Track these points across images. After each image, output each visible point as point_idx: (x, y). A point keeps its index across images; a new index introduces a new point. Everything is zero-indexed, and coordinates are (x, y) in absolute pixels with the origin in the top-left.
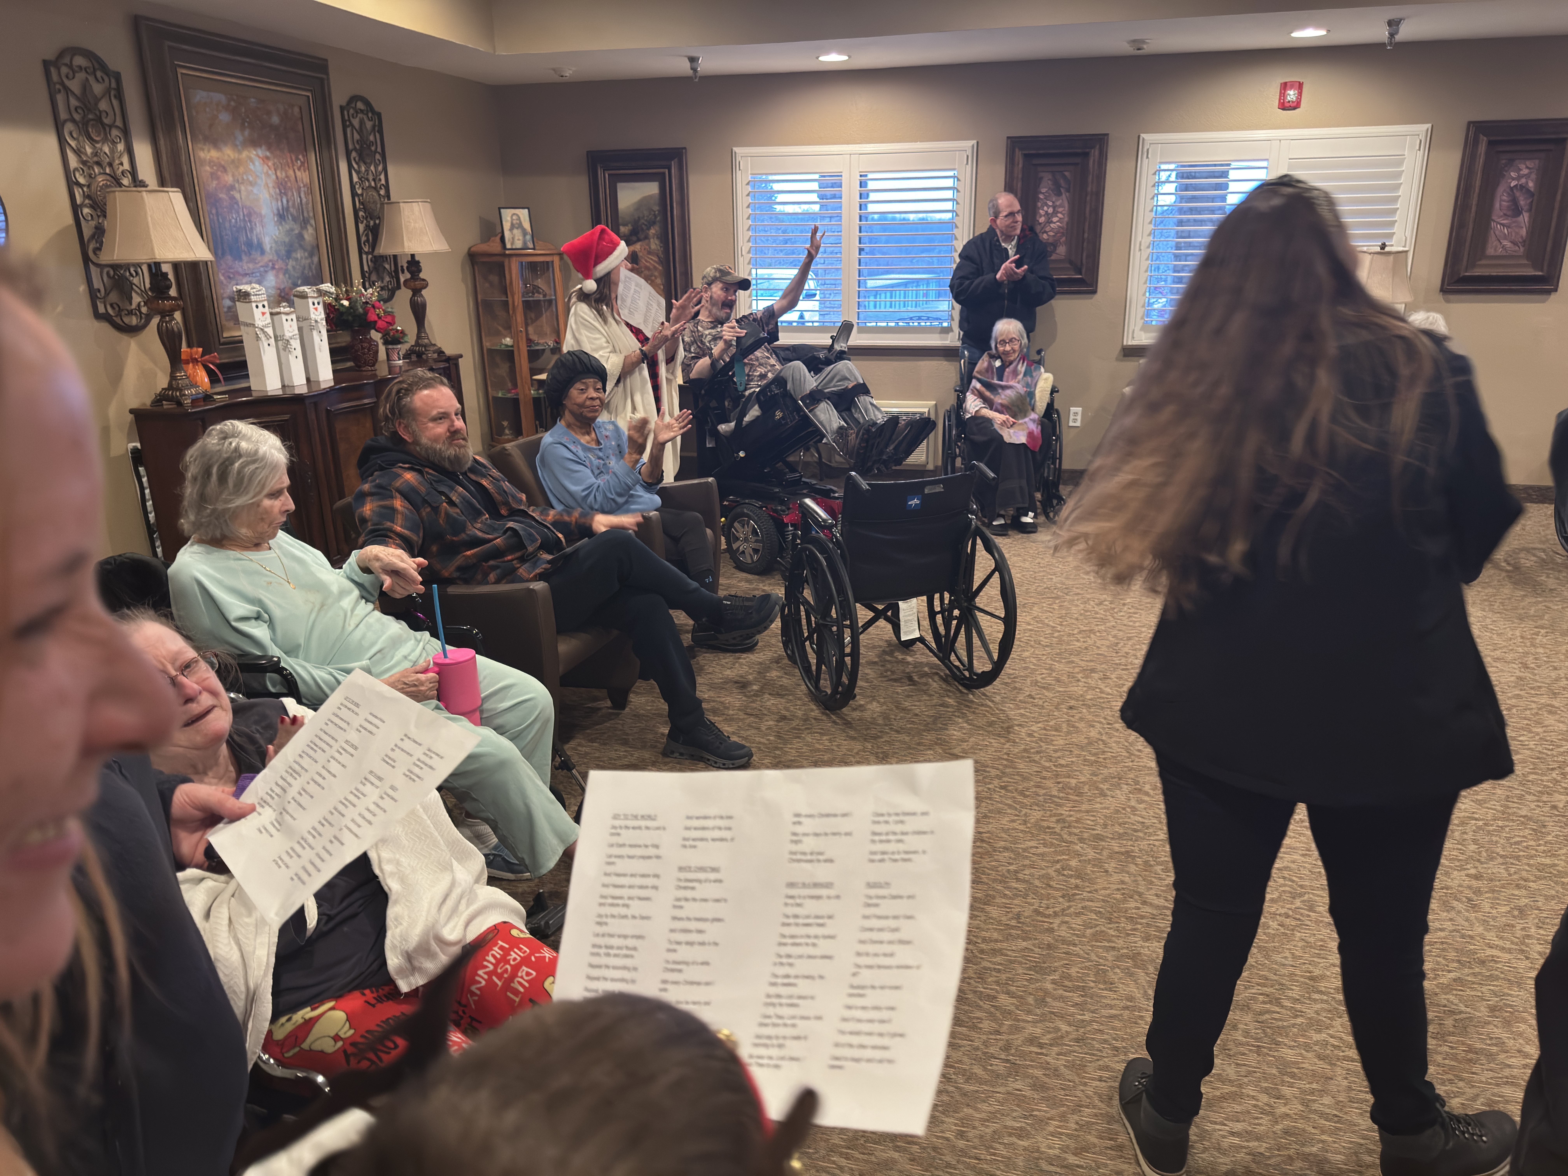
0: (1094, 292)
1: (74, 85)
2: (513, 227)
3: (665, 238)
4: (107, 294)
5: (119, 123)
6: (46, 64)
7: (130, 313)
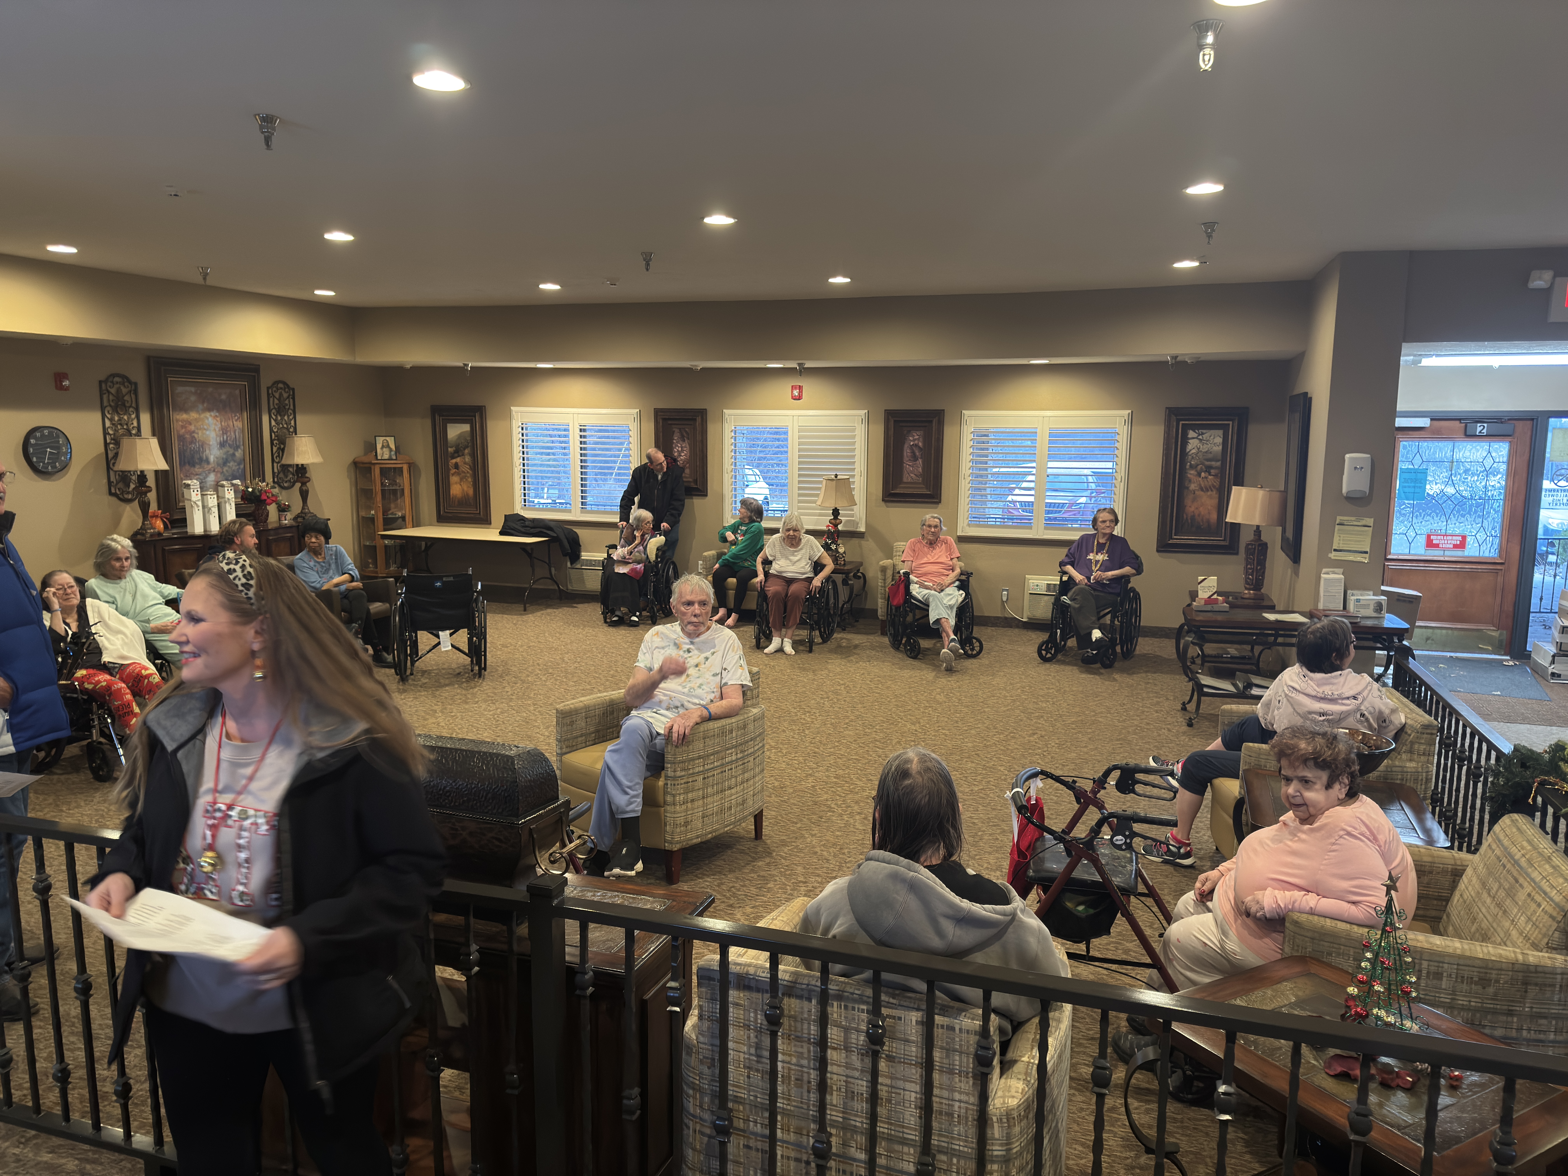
0: (706, 495)
1: (113, 391)
2: (383, 447)
3: (473, 455)
4: (117, 483)
5: (134, 405)
6: (100, 382)
7: (128, 493)
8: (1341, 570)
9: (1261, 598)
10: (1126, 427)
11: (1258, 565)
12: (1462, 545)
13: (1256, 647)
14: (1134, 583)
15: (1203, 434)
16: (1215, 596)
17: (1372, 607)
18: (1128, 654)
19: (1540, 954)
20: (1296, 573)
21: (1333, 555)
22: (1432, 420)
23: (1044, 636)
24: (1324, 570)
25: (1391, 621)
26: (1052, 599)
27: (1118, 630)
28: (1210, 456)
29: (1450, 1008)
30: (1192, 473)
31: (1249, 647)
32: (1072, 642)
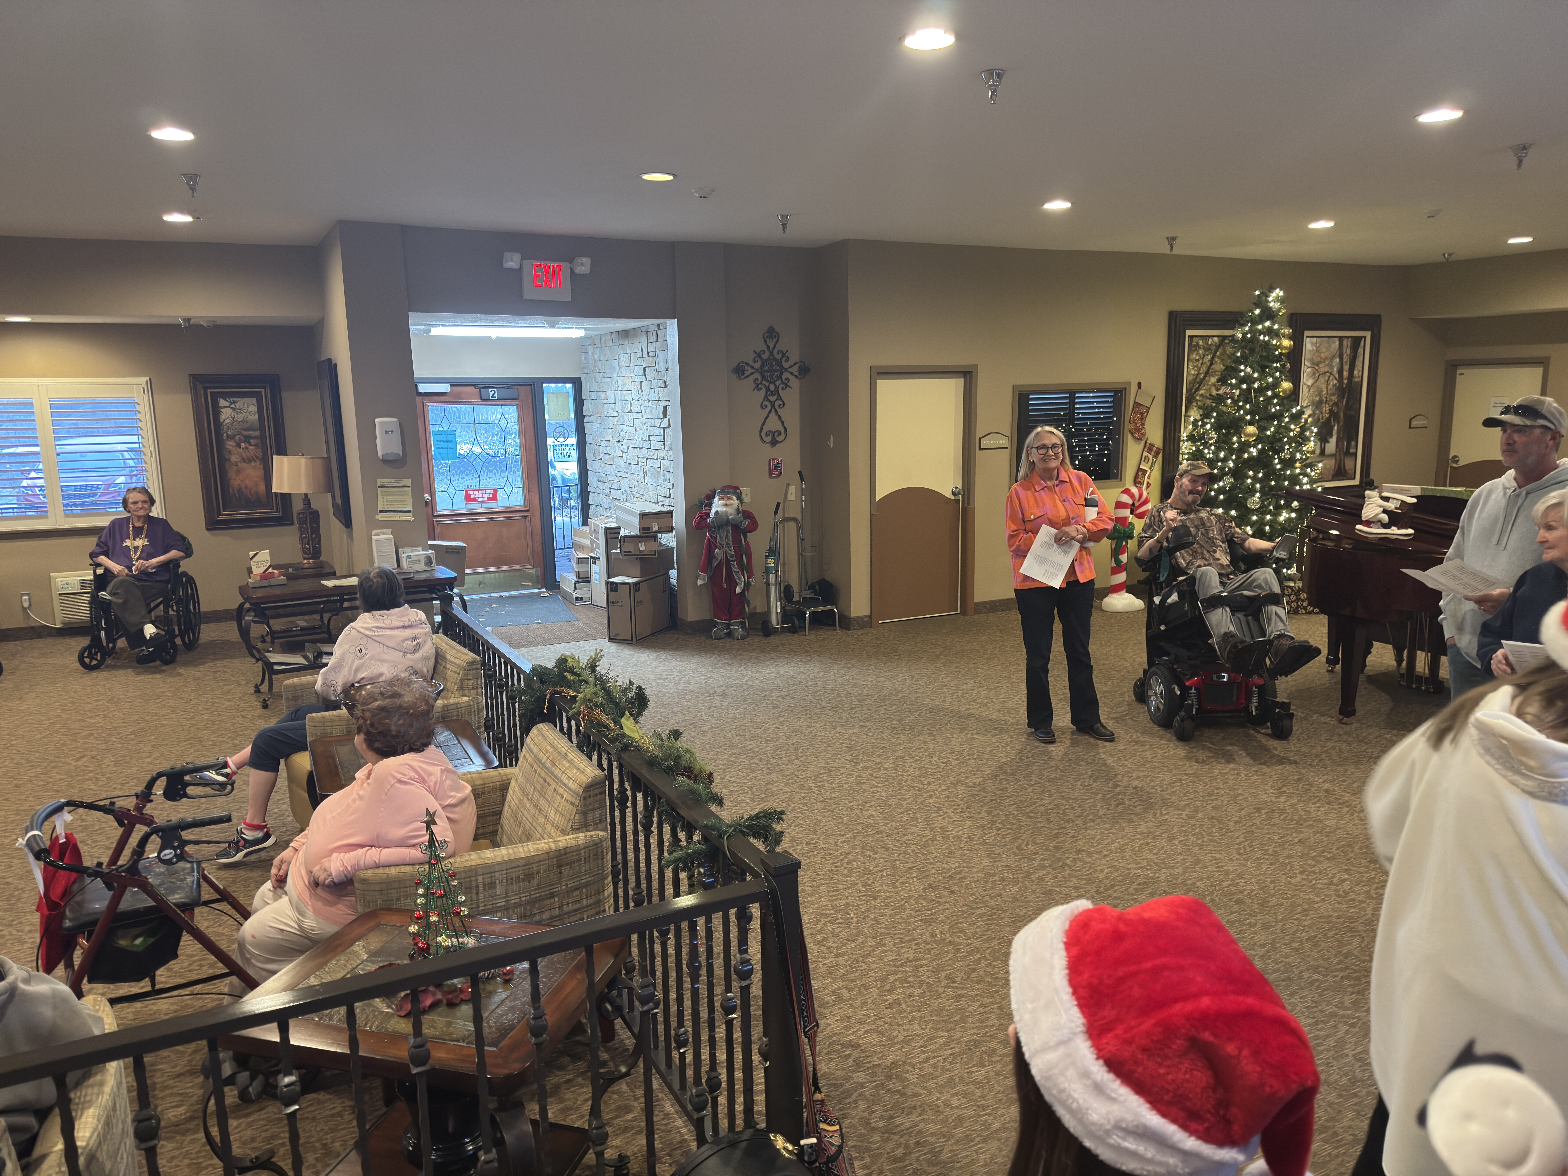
8: (390, 530)
9: (321, 565)
10: (146, 396)
11: (312, 534)
12: (494, 498)
13: (325, 615)
14: (185, 566)
15: (235, 402)
16: (270, 570)
17: (423, 562)
18: (190, 646)
19: (567, 837)
20: (351, 537)
21: (380, 517)
22: (451, 385)
23: (85, 641)
24: (374, 532)
25: (444, 572)
26: (87, 597)
27: (175, 619)
28: (246, 426)
29: (506, 909)
30: (230, 444)
31: (317, 617)
32: (122, 643)
